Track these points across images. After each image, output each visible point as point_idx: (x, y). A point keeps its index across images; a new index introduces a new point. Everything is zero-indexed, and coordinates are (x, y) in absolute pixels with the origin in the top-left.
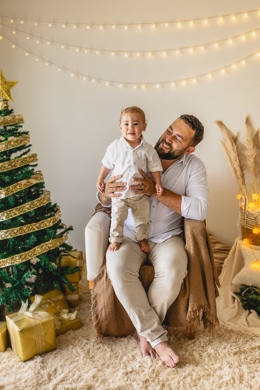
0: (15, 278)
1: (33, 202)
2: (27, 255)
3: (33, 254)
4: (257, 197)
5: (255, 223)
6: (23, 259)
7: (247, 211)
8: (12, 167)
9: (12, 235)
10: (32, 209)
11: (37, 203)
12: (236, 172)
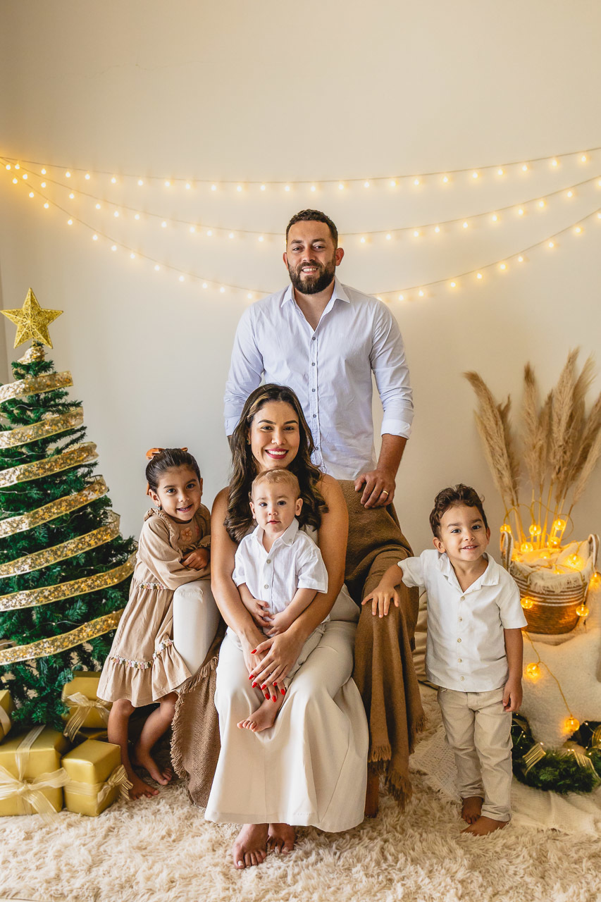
0: (43, 683)
1: (82, 538)
2: (66, 640)
3: (77, 638)
4: (539, 533)
5: (526, 588)
6: (58, 647)
7: (512, 562)
8: (45, 472)
9: (41, 600)
10: (80, 552)
11: (91, 540)
12: (501, 477)
